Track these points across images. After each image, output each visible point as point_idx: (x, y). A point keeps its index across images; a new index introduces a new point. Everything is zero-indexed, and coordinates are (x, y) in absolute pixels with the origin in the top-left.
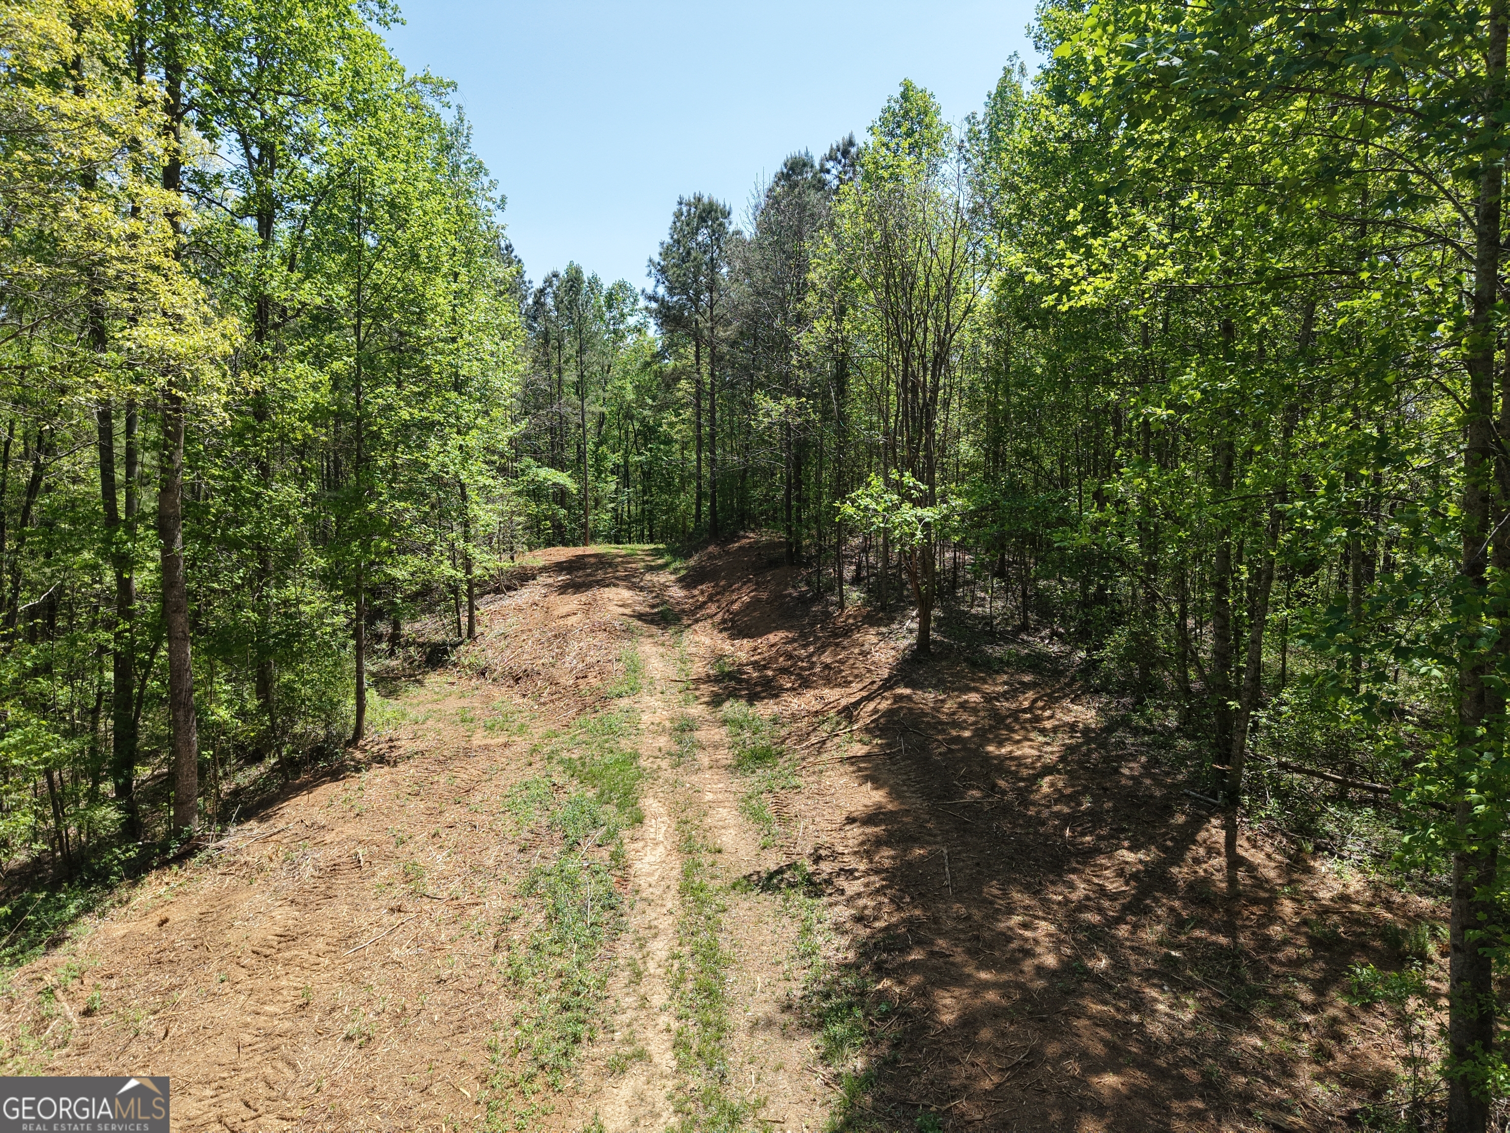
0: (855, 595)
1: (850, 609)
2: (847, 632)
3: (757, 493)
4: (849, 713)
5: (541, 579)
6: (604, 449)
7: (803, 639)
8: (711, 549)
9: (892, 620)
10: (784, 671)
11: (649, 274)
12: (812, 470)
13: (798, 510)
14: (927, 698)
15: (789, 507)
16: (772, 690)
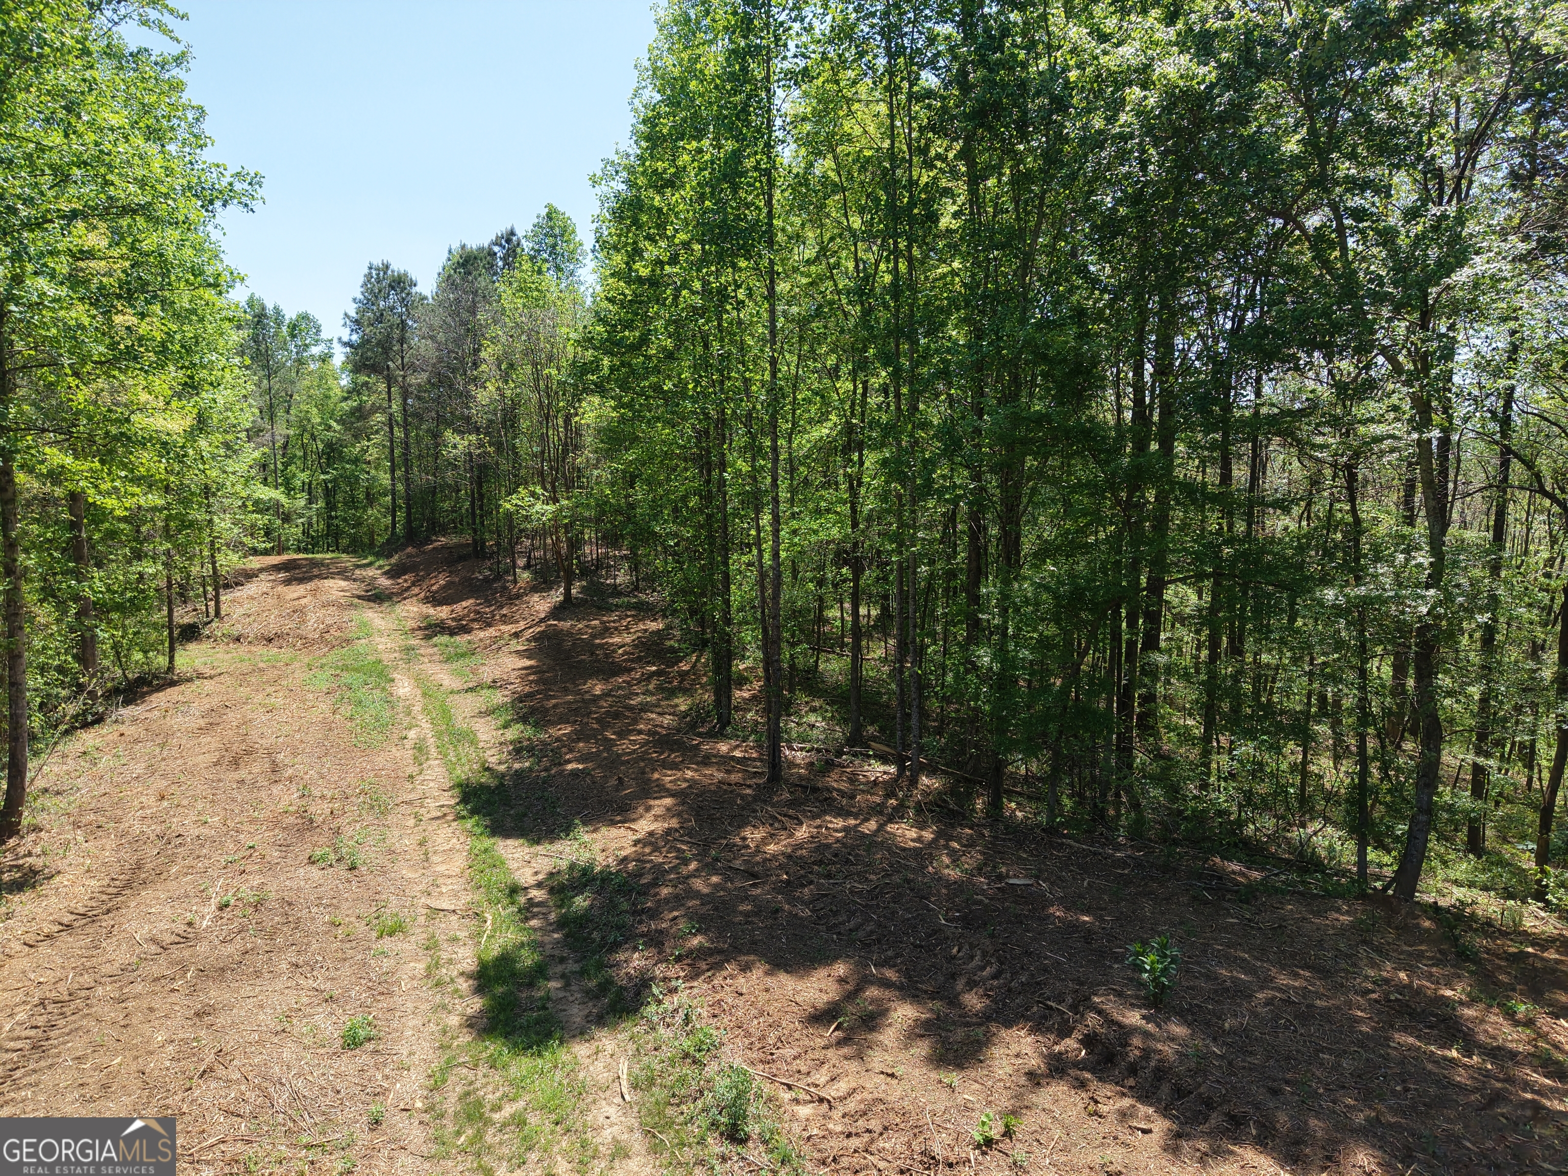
0: (526, 575)
1: (521, 584)
2: (518, 596)
3: (446, 505)
4: (516, 635)
5: (262, 576)
6: (292, 468)
7: (487, 602)
8: (409, 550)
9: (551, 589)
10: (474, 620)
11: (345, 325)
12: (490, 487)
13: (481, 516)
14: (565, 625)
15: (474, 514)
16: (466, 630)
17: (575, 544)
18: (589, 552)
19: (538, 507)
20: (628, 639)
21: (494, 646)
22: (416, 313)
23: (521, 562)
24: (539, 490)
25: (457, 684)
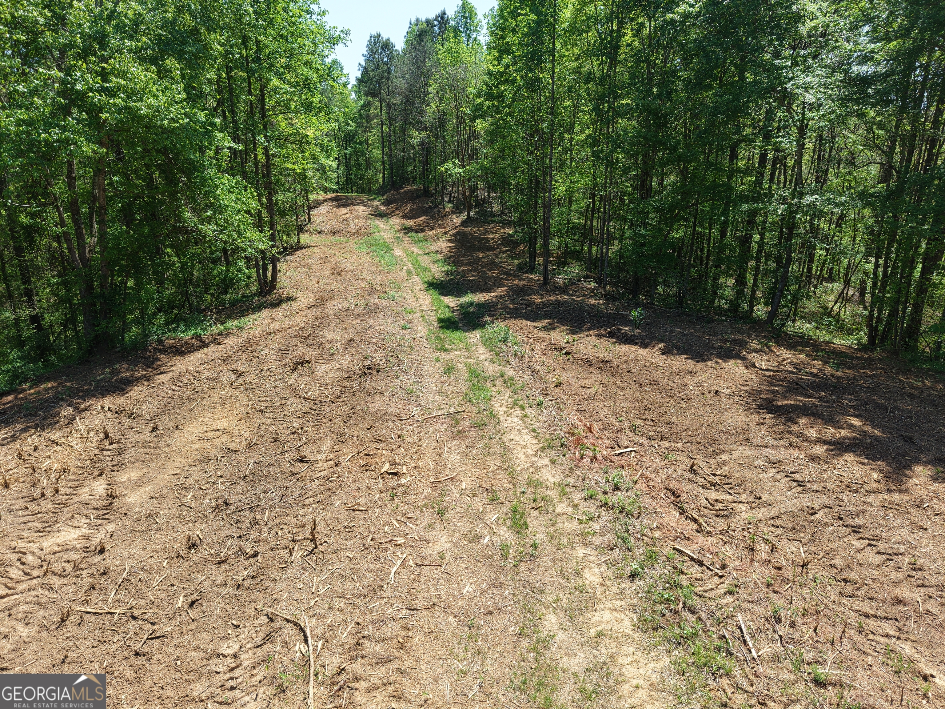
0: (449, 205)
1: (447, 210)
2: (446, 216)
3: (409, 168)
4: (445, 233)
5: (326, 203)
7: (432, 218)
8: (392, 192)
9: (461, 212)
10: (425, 226)
11: (359, 69)
12: (432, 159)
13: (427, 175)
14: (467, 229)
15: (424, 174)
16: (423, 231)
17: (473, 189)
18: (481, 194)
19: (456, 170)
20: (496, 236)
21: (436, 238)
22: (395, 62)
23: (447, 199)
24: (457, 162)
25: (420, 252)
